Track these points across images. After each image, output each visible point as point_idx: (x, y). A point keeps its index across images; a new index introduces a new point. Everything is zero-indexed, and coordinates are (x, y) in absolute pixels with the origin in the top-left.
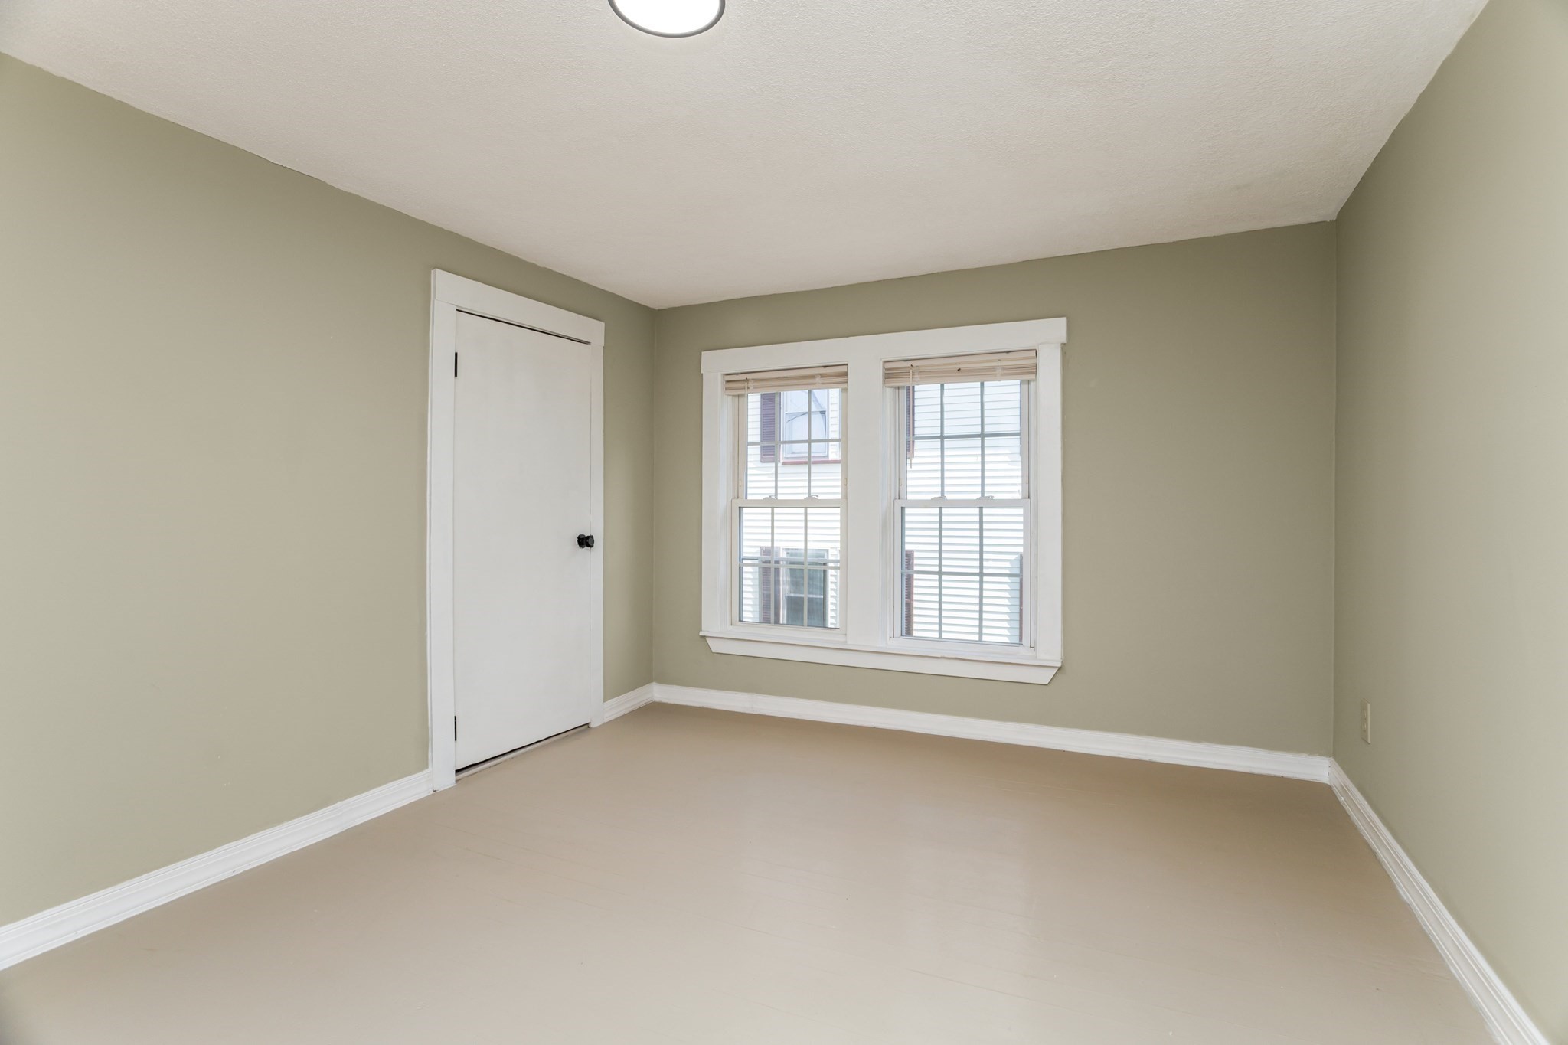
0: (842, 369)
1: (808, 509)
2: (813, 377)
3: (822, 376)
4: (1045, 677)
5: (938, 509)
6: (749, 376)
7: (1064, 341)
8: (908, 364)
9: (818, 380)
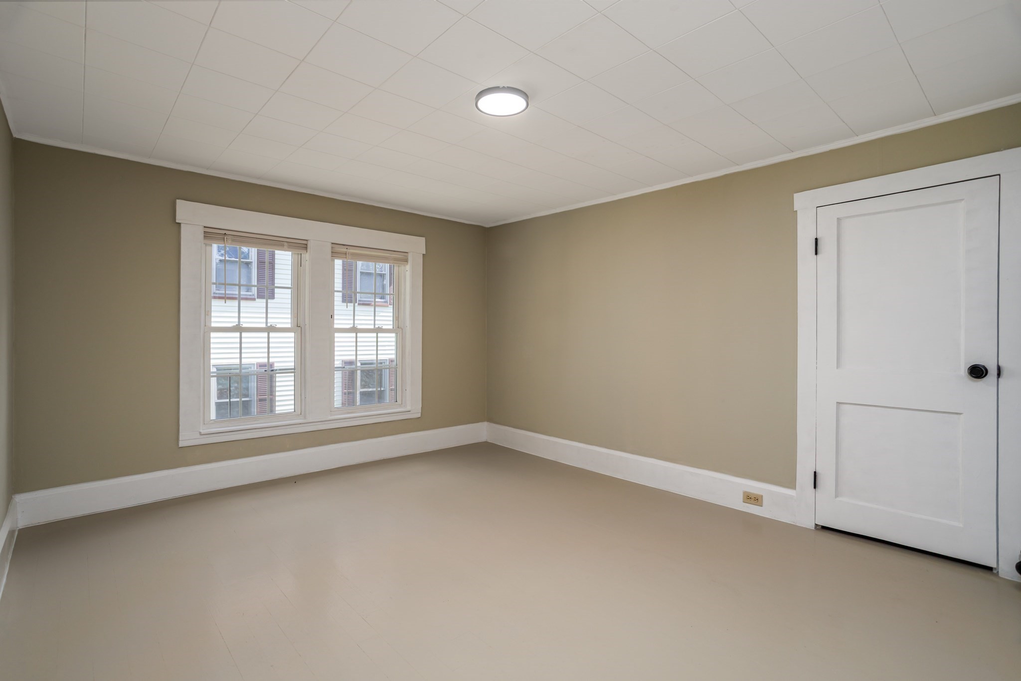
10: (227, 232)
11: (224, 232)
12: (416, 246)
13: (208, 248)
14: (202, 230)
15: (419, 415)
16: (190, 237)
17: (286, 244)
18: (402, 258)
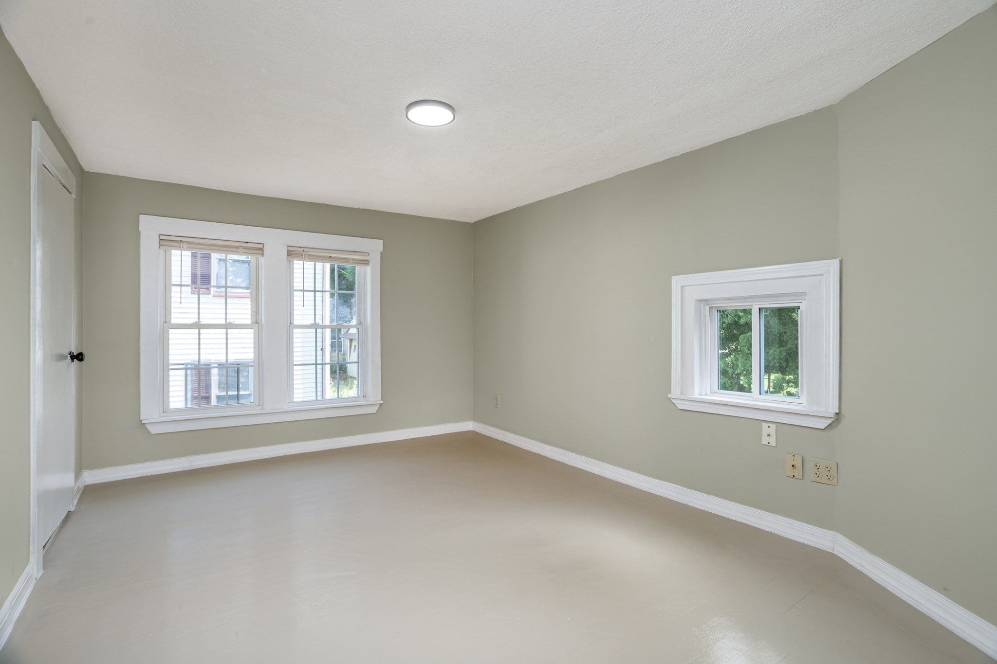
0: (261, 246)
1: (228, 330)
2: (237, 247)
3: (244, 248)
4: (374, 410)
5: (314, 329)
6: (183, 239)
7: (382, 251)
8: (302, 249)
9: (241, 250)
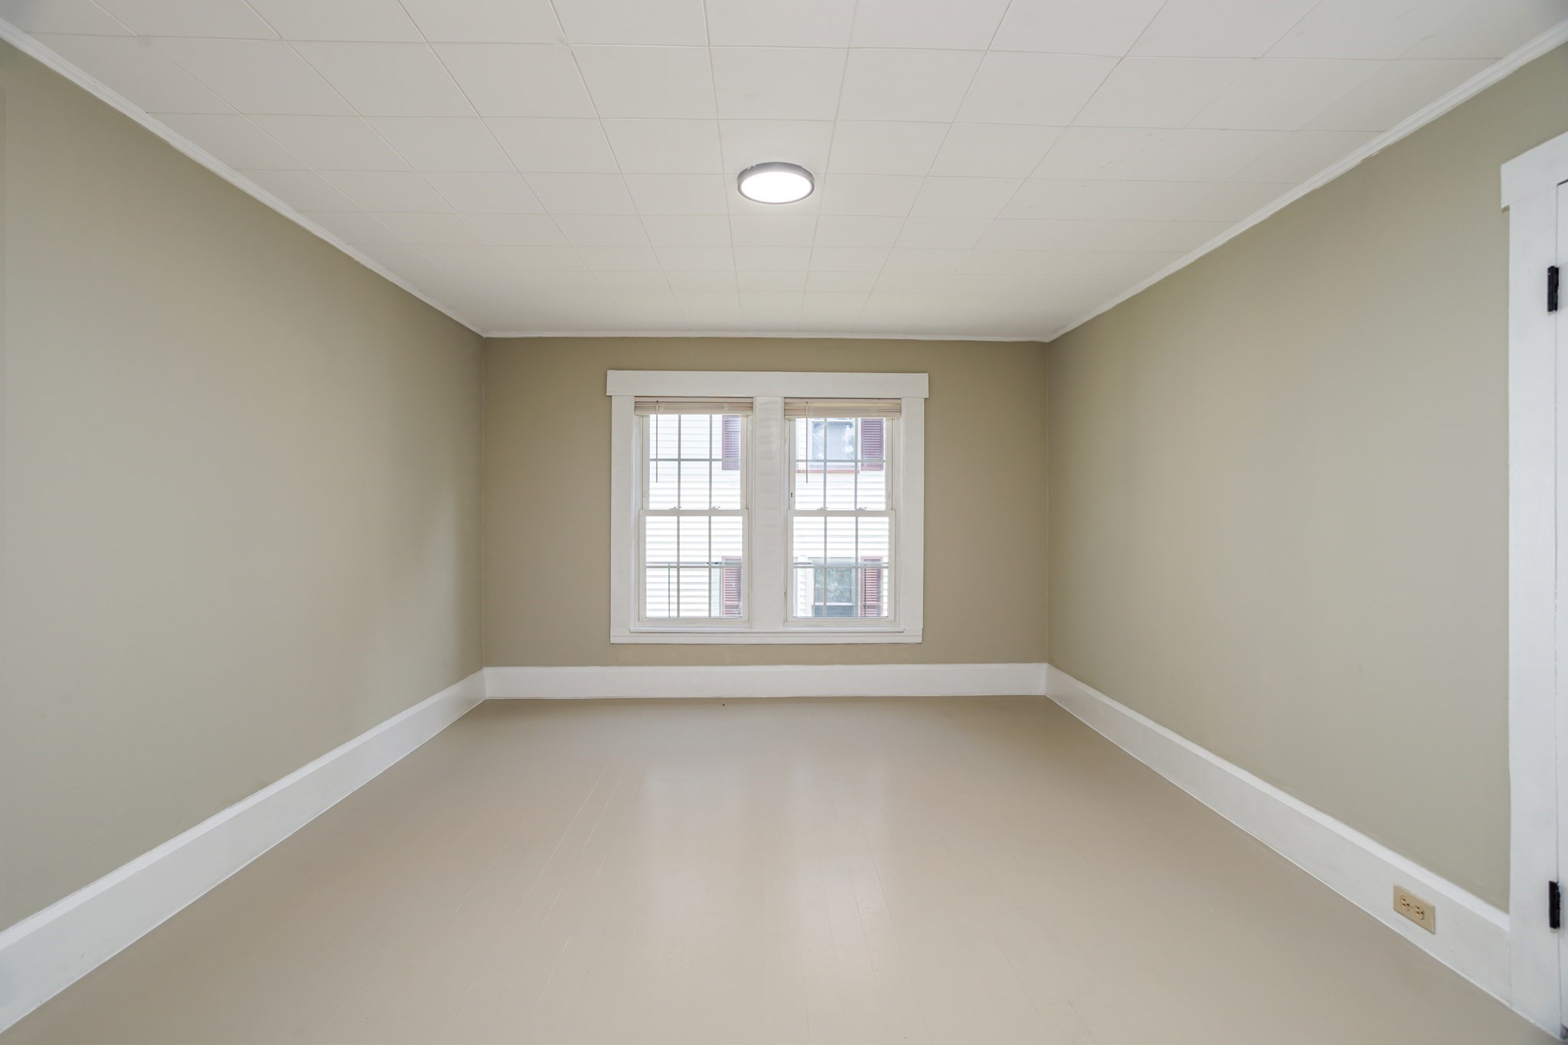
10: (659, 400)
11: (655, 400)
12: (914, 387)
13: (645, 419)
14: (633, 400)
15: (919, 640)
16: (621, 408)
17: (726, 405)
18: (894, 407)
